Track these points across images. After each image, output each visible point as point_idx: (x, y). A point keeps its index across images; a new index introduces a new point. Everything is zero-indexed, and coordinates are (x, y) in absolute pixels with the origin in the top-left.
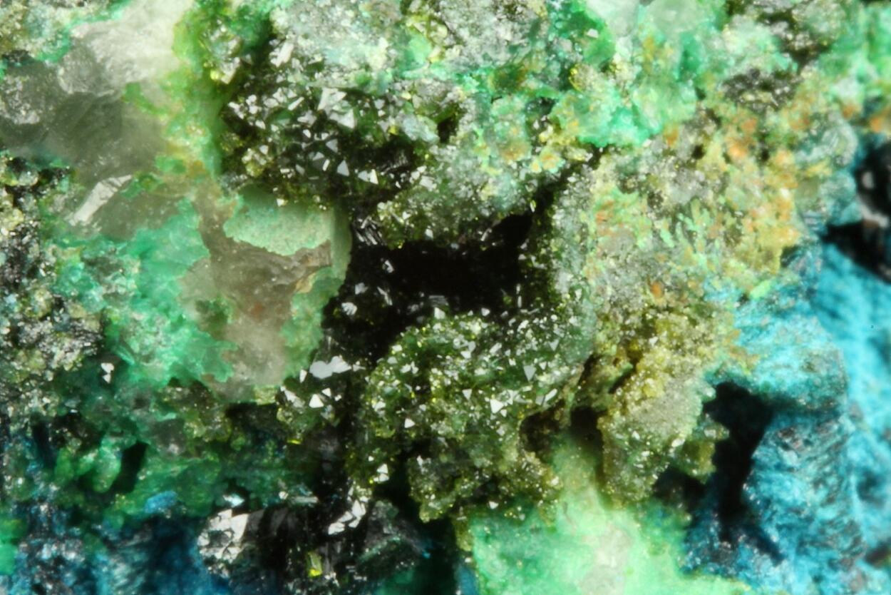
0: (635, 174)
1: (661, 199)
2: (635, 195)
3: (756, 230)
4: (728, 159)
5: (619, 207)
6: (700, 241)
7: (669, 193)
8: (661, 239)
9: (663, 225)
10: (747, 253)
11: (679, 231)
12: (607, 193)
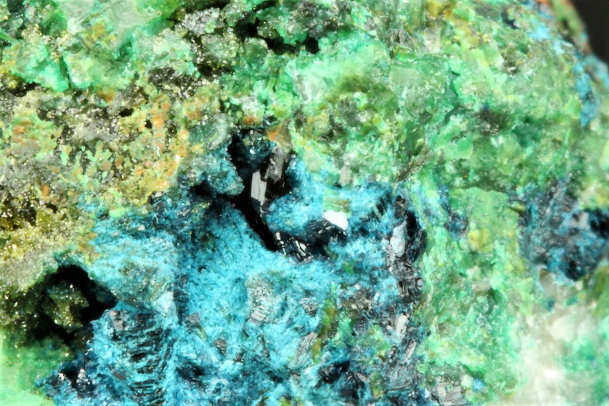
0: (54, 109)
1: (72, 133)
2: (50, 123)
3: (142, 175)
4: (149, 125)
5: (34, 127)
6: (91, 169)
7: (80, 132)
8: (59, 158)
9: (65, 150)
10: (126, 187)
11: (78, 157)
12: (26, 115)
